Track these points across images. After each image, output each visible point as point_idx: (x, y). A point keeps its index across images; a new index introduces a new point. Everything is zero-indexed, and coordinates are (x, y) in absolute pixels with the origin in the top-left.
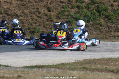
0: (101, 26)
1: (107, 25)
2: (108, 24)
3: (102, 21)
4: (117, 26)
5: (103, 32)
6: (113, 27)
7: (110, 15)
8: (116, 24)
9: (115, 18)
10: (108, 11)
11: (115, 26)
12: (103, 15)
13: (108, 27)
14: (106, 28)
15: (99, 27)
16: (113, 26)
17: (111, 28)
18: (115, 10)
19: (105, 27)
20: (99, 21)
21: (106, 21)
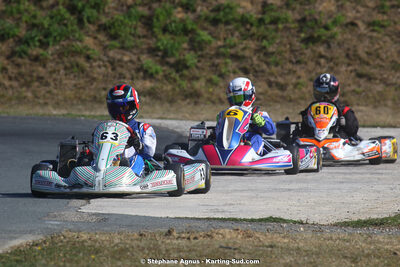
0: (88, 58)
1: (108, 57)
2: (111, 53)
3: (89, 41)
4: (139, 59)
5: (94, 79)
6: (126, 63)
7: (113, 24)
8: (135, 54)
9: (130, 34)
10: (107, 10)
11: (134, 58)
12: (89, 22)
13: (109, 61)
14: (105, 66)
15: (81, 61)
16: (126, 59)
17: (122, 67)
18: (129, 7)
19: (101, 63)
20: (78, 43)
21: (101, 43)
